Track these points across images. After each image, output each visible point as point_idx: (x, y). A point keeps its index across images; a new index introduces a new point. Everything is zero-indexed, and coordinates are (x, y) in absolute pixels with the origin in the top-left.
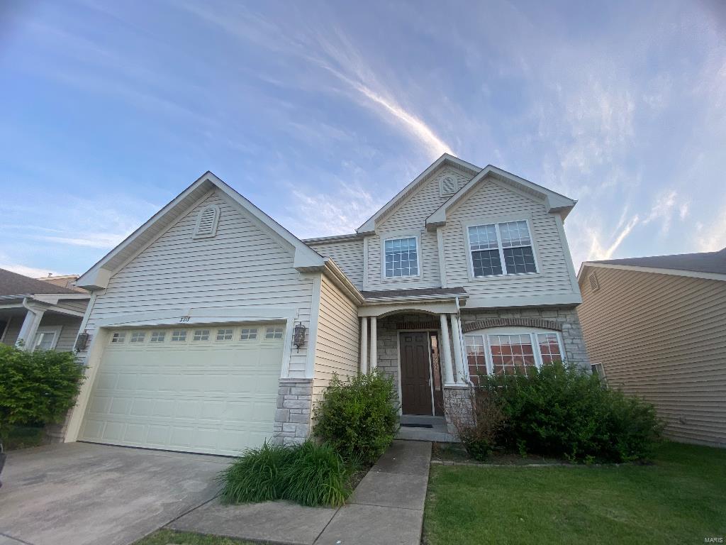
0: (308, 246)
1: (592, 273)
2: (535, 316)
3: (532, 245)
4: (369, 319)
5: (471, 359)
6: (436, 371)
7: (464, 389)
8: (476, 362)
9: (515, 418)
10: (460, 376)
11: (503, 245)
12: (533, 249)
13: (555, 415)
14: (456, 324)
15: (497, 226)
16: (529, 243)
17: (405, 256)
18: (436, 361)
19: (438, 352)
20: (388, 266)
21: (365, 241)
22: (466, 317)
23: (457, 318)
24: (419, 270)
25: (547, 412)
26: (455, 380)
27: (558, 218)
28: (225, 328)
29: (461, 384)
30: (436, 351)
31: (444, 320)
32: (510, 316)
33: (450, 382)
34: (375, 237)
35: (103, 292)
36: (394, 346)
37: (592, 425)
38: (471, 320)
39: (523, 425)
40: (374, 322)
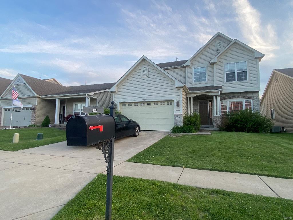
0: (164, 70)
1: (276, 74)
2: (245, 94)
3: (247, 71)
4: (190, 98)
5: (222, 109)
6: (211, 112)
7: (219, 117)
8: (224, 109)
9: (232, 123)
10: (218, 113)
11: (237, 70)
12: (247, 72)
13: (243, 121)
14: (218, 98)
15: (236, 64)
16: (246, 70)
17: (201, 75)
18: (211, 110)
19: (212, 107)
20: (195, 78)
21: (186, 68)
22: (222, 95)
23: (219, 97)
24: (206, 79)
25: (241, 121)
26: (217, 114)
27: (258, 60)
28: (156, 103)
29: (218, 115)
30: (211, 106)
31: (214, 98)
32: (237, 95)
33: (215, 115)
34: (190, 67)
35: (116, 93)
36: (197, 105)
37: (252, 123)
38: (223, 96)
39: (234, 124)
40: (192, 99)
